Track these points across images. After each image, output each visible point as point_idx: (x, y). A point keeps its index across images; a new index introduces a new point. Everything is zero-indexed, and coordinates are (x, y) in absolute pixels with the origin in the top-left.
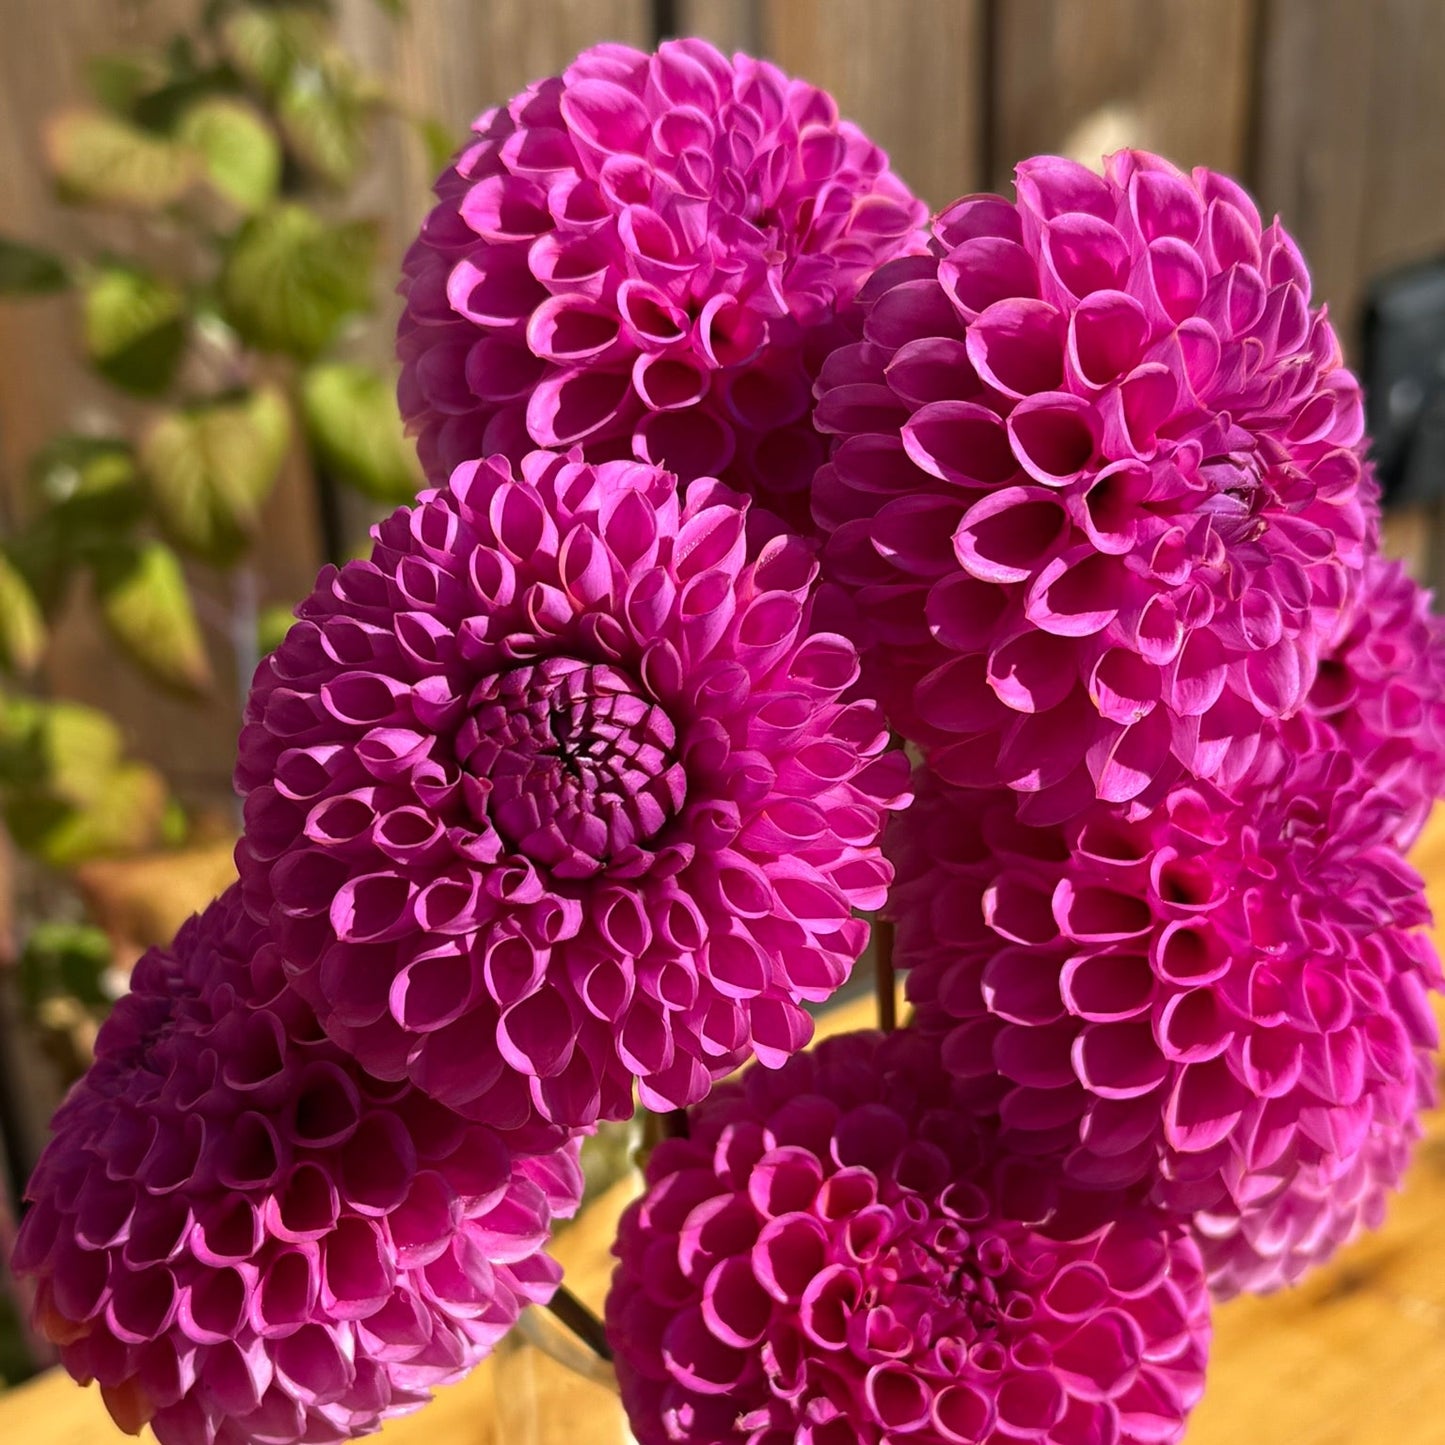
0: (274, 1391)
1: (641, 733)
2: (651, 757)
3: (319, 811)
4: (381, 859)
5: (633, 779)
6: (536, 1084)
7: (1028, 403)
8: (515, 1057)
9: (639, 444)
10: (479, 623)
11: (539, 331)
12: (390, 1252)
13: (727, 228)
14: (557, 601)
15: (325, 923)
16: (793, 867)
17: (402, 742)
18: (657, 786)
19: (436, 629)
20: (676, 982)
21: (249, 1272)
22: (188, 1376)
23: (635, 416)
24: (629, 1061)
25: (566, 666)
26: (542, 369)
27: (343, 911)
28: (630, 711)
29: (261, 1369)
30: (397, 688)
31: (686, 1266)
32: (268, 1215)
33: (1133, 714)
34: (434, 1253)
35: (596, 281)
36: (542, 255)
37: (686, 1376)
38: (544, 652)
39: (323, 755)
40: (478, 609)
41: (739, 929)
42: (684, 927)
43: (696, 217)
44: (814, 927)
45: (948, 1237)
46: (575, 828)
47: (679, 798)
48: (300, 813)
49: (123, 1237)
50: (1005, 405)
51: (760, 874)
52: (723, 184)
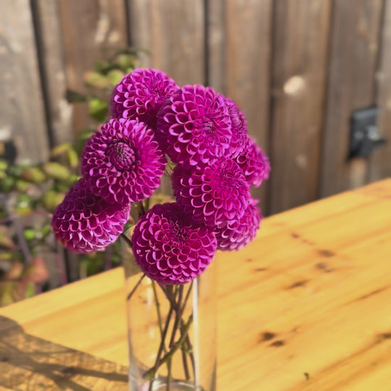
0: (82, 240)
1: (129, 152)
2: (130, 155)
3: (89, 160)
4: (96, 166)
5: (128, 157)
6: (115, 195)
7: (178, 113)
8: (112, 192)
9: (137, 118)
10: (110, 138)
11: (125, 104)
12: (98, 221)
13: (151, 92)
14: (120, 135)
15: (89, 174)
16: (149, 170)
17: (100, 152)
18: (131, 158)
19: (105, 138)
20: (132, 183)
21: (79, 223)
22: (71, 237)
23: (136, 115)
24: (126, 193)
25: (121, 143)
26: (125, 109)
27: (91, 172)
28: (128, 149)
29: (81, 236)
30: (100, 145)
31: (141, 230)
32: (82, 215)
33: (194, 153)
34: (104, 222)
35: (133, 98)
36: (126, 95)
37: (140, 245)
38: (118, 142)
39: (90, 153)
40: (110, 136)
41: (141, 177)
42: (133, 176)
43: (147, 91)
44: (151, 178)
45: (177, 228)
46: (120, 163)
47: (134, 160)
48: (87, 160)
49: (64, 218)
50: (176, 114)
51: (143, 170)
52: (151, 87)
